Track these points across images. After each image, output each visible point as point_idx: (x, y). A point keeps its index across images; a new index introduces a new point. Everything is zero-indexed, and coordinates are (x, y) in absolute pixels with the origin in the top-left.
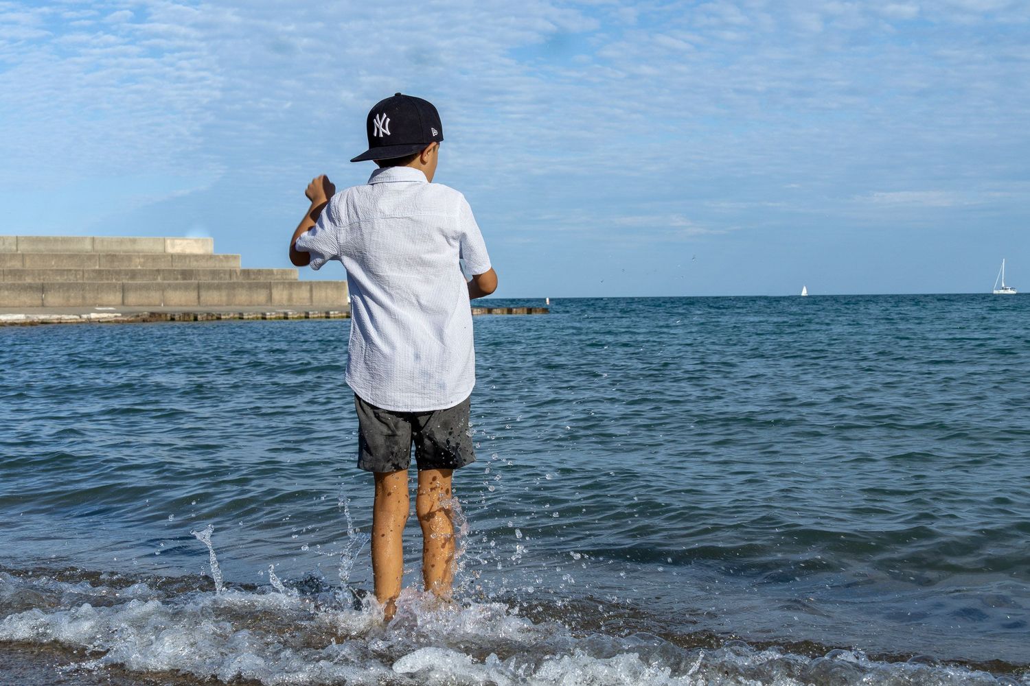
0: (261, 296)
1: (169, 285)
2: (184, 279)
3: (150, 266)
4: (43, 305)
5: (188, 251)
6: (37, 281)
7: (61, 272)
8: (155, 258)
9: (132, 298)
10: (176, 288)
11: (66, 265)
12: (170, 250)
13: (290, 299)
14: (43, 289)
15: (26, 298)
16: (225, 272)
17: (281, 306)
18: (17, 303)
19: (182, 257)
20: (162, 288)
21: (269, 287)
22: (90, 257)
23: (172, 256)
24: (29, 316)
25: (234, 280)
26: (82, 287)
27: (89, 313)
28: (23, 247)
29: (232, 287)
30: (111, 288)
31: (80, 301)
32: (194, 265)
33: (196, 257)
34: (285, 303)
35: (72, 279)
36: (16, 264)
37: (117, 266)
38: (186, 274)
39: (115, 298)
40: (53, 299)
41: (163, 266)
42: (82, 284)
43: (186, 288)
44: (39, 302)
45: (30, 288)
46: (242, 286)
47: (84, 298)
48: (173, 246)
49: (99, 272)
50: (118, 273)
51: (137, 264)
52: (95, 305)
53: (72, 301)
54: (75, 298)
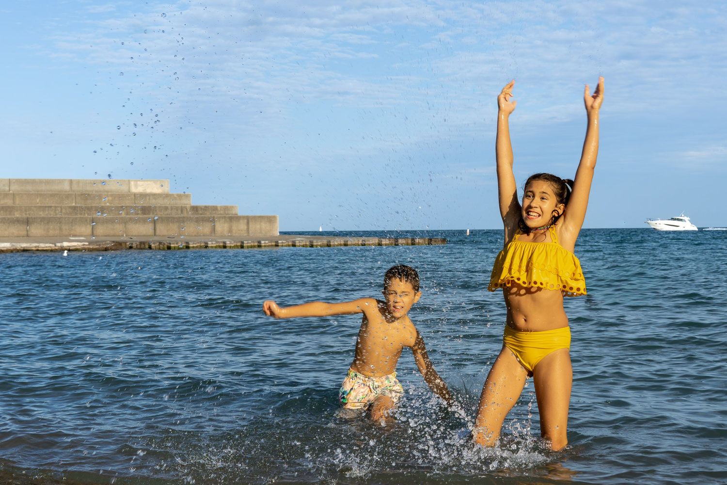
0: (206, 229)
1: (130, 219)
2: (144, 214)
3: (117, 203)
4: (28, 236)
5: (149, 191)
6: (24, 216)
7: (43, 208)
8: (121, 196)
9: (101, 230)
10: (137, 221)
11: (48, 202)
12: (134, 190)
13: (230, 231)
14: (28, 222)
15: (14, 230)
16: (177, 208)
17: (222, 236)
18: (6, 233)
19: (143, 196)
20: (125, 222)
21: (212, 220)
22: (68, 196)
23: (135, 195)
24: (14, 244)
25: (185, 214)
26: (59, 221)
27: (62, 242)
28: (15, 188)
29: (181, 220)
30: (83, 221)
31: (57, 232)
32: (153, 202)
33: (154, 195)
34: (226, 233)
35: (52, 214)
36: (9, 202)
37: (89, 203)
38: (145, 210)
39: (86, 230)
40: (36, 230)
41: (127, 203)
42: (59, 218)
43: (144, 221)
44: (25, 233)
45: (18, 221)
46: (190, 219)
47: (61, 229)
48: (136, 186)
49: (74, 208)
50: (89, 209)
51: (106, 202)
52: (70, 235)
53: (51, 232)
54: (53, 229)
